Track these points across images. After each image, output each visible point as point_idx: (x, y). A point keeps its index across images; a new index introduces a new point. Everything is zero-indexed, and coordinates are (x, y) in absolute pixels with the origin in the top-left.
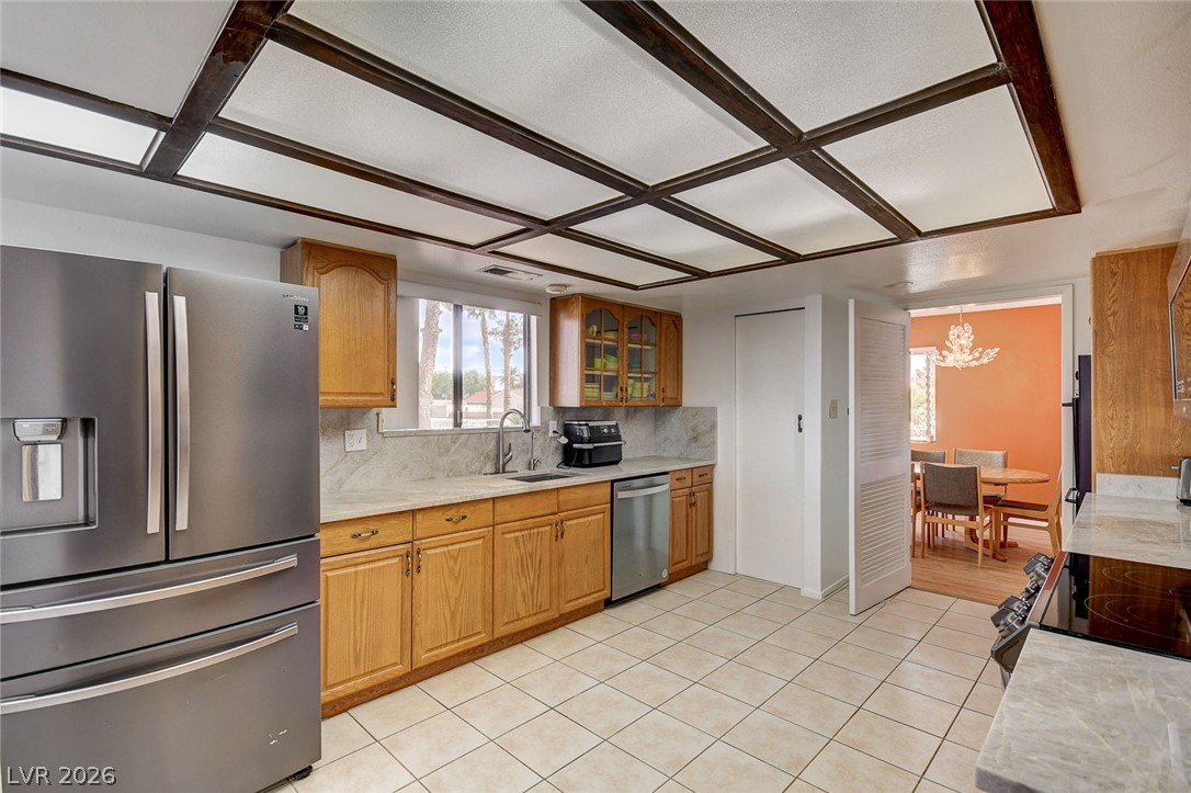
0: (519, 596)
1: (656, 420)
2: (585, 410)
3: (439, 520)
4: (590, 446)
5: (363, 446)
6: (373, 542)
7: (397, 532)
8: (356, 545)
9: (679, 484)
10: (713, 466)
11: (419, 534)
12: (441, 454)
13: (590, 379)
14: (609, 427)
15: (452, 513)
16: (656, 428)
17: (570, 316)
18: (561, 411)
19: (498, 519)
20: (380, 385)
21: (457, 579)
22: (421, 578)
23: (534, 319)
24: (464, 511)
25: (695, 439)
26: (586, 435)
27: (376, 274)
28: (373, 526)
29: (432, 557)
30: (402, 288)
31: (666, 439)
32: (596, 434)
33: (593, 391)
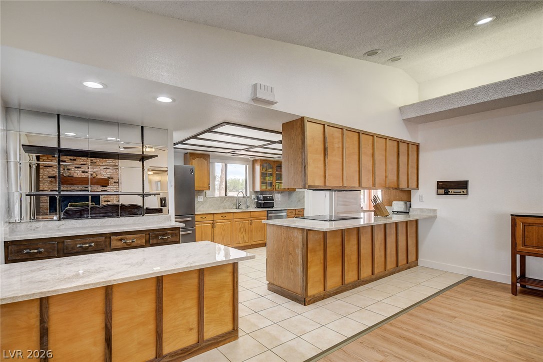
0: (240, 238)
1: (289, 195)
2: (262, 192)
3: (219, 217)
4: (263, 202)
5: (202, 200)
6: (205, 219)
7: (210, 218)
8: (202, 220)
9: (290, 214)
10: (304, 209)
11: (215, 219)
12: (221, 203)
13: (262, 183)
14: (270, 197)
15: (222, 215)
16: (289, 198)
17: (258, 165)
18: (256, 192)
19: (234, 218)
20: (206, 185)
21: (224, 231)
22: (216, 229)
23: (248, 166)
24: (225, 215)
25: (299, 201)
26: (262, 199)
27: (205, 159)
28: (205, 216)
29: (218, 224)
30: (211, 160)
31: (292, 201)
32: (265, 199)
33: (264, 186)
